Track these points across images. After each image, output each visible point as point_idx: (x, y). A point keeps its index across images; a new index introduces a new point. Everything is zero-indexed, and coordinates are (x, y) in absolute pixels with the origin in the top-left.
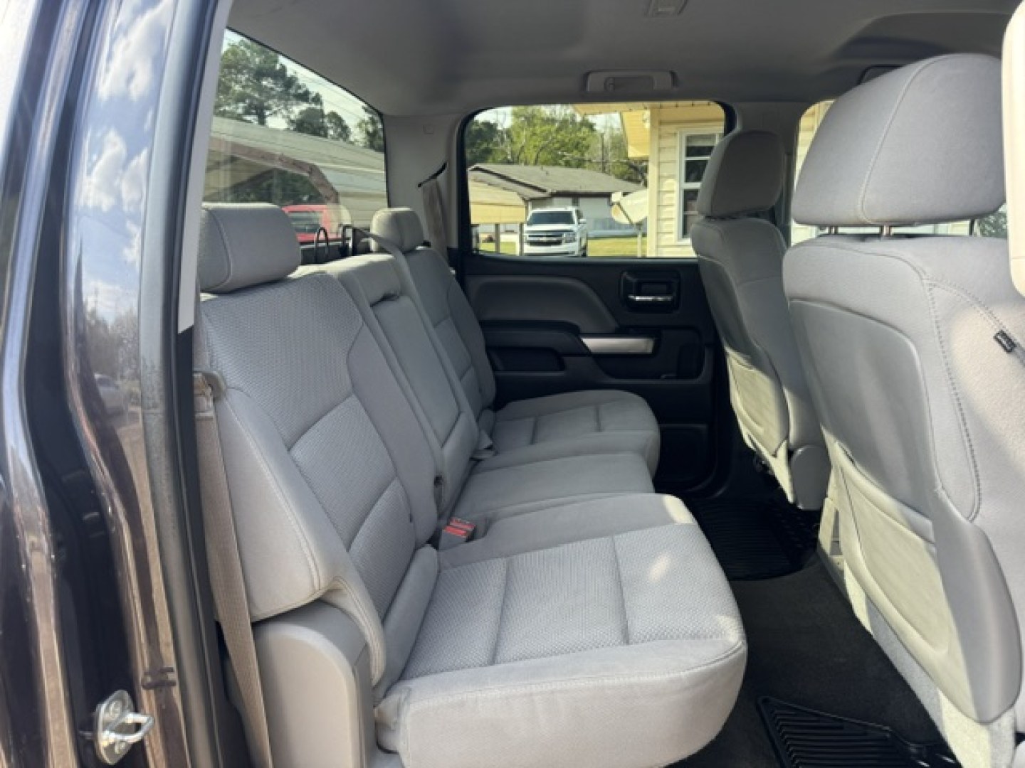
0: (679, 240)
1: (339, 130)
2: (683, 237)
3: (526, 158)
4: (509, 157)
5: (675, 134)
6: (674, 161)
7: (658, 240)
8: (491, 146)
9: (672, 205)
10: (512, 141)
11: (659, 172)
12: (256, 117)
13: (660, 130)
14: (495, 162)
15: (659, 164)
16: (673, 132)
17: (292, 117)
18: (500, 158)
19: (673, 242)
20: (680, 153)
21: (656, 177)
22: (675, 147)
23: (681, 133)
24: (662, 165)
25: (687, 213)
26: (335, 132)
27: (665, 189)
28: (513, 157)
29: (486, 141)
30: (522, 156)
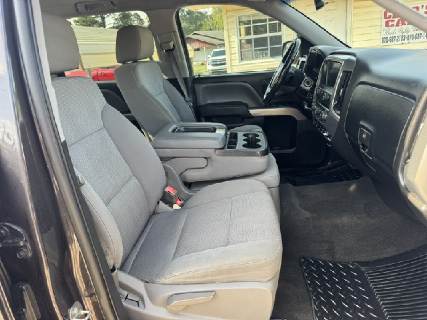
0: (239, 62)
1: (139, 21)
2: (241, 61)
3: (219, 26)
4: (211, 27)
5: (233, 16)
6: (234, 28)
7: (231, 63)
8: (203, 23)
9: (235, 47)
10: (213, 19)
11: (228, 34)
12: (101, 18)
13: (227, 15)
14: (206, 30)
15: (228, 30)
16: (232, 15)
17: (116, 17)
18: (208, 28)
19: (237, 64)
20: (237, 24)
21: (227, 37)
22: (234, 22)
23: (236, 15)
24: (229, 31)
25: (242, 50)
26: (138, 22)
27: (232, 40)
28: (213, 27)
29: (200, 20)
30: (217, 26)
